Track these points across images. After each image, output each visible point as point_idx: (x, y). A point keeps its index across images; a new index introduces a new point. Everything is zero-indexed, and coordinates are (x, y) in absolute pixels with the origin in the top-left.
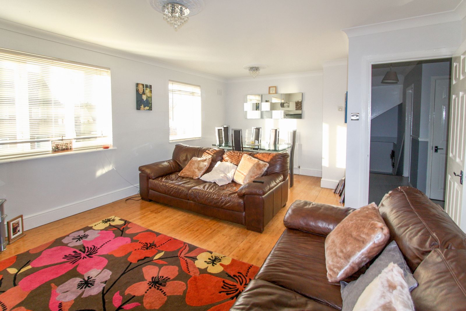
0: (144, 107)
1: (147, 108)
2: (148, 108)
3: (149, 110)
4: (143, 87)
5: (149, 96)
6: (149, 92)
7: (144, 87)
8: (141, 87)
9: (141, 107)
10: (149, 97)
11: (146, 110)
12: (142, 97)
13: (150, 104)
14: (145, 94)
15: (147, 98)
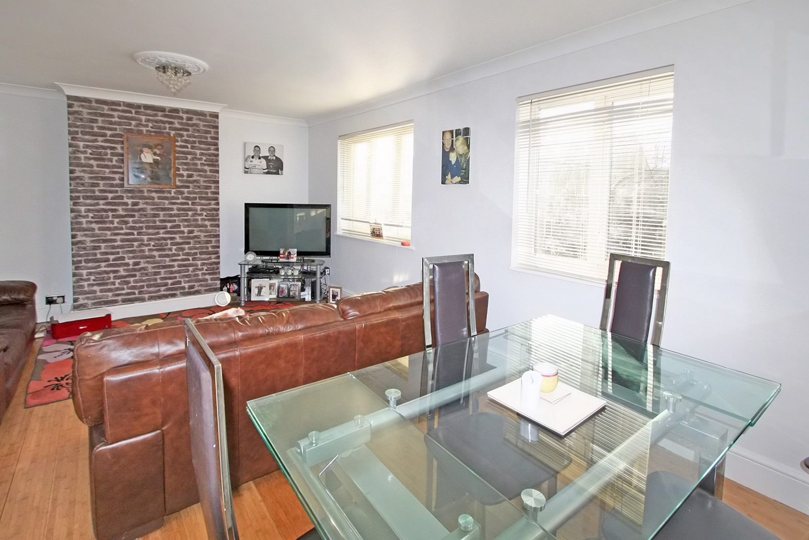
0: (452, 177)
1: (457, 179)
2: (459, 179)
3: (460, 182)
4: (450, 137)
5: (460, 153)
6: (462, 144)
7: (453, 138)
8: (448, 136)
9: (447, 177)
10: (461, 155)
11: (455, 183)
12: (449, 157)
13: (463, 170)
14: (454, 149)
15: (457, 158)
